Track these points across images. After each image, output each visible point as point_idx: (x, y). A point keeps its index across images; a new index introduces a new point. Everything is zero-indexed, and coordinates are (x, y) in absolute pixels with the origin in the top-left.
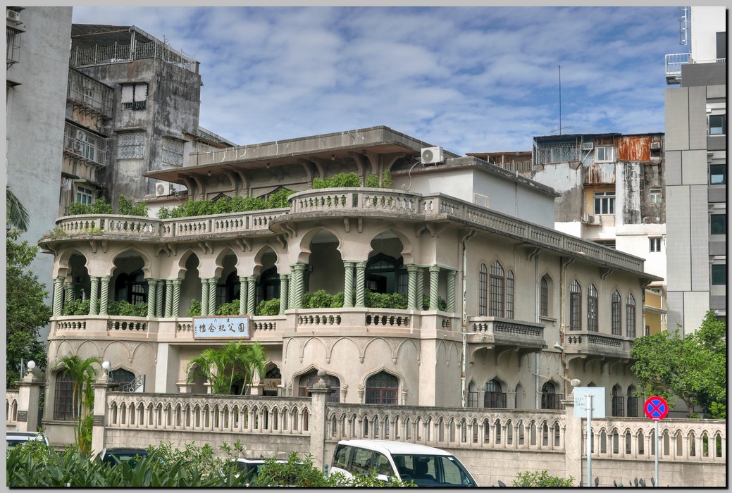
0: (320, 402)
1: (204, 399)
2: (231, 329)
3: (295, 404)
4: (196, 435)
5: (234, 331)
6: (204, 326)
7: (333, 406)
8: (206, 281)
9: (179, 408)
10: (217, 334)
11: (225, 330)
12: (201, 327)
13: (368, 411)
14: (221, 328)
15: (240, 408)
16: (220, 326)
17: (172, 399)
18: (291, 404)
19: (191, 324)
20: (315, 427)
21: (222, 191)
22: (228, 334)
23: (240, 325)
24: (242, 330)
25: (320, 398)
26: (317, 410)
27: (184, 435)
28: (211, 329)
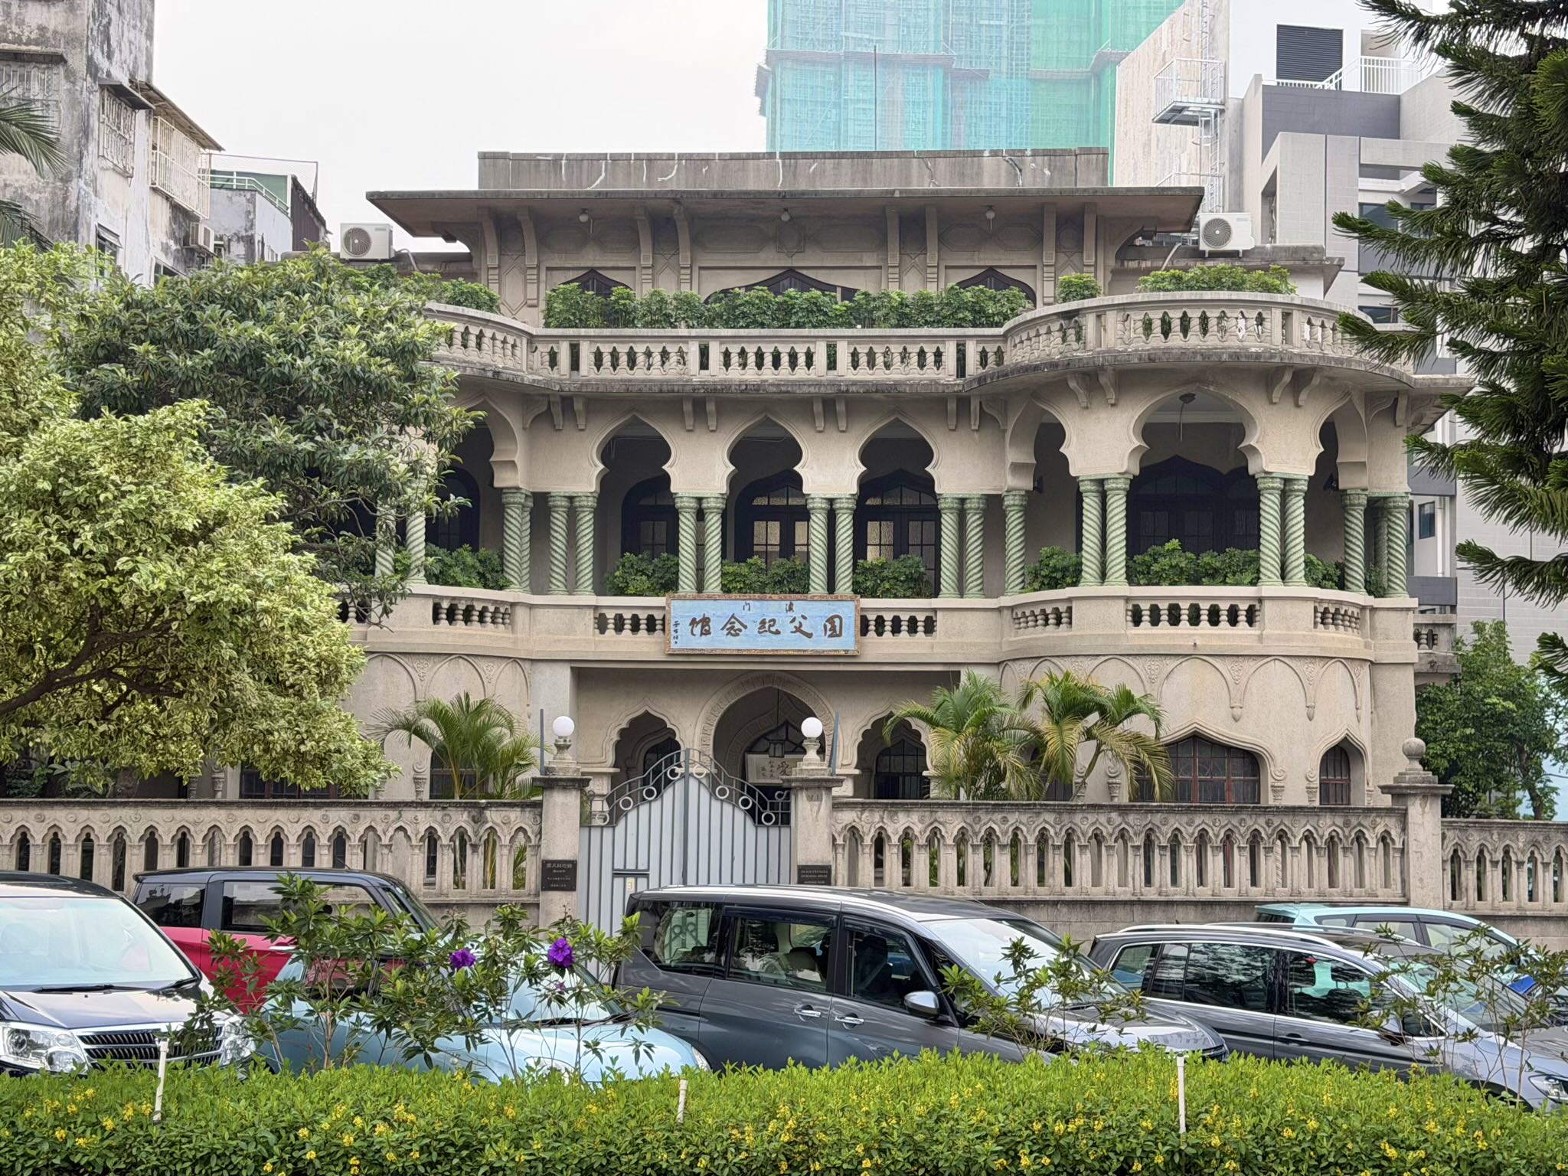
0: (1428, 817)
1: (1114, 815)
2: (798, 629)
3: (1360, 824)
4: (1098, 909)
5: (809, 636)
6: (705, 621)
7: (1455, 828)
8: (694, 504)
9: (1043, 838)
10: (751, 641)
11: (777, 632)
12: (694, 622)
13: (1541, 838)
14: (766, 626)
15: (1216, 834)
16: (763, 622)
17: (1024, 818)
18: (1347, 824)
19: (658, 615)
20: (1421, 880)
21: (597, 264)
22: (788, 642)
23: (831, 620)
24: (835, 633)
25: (1427, 809)
26: (1422, 838)
27: (1064, 910)
28: (733, 628)
